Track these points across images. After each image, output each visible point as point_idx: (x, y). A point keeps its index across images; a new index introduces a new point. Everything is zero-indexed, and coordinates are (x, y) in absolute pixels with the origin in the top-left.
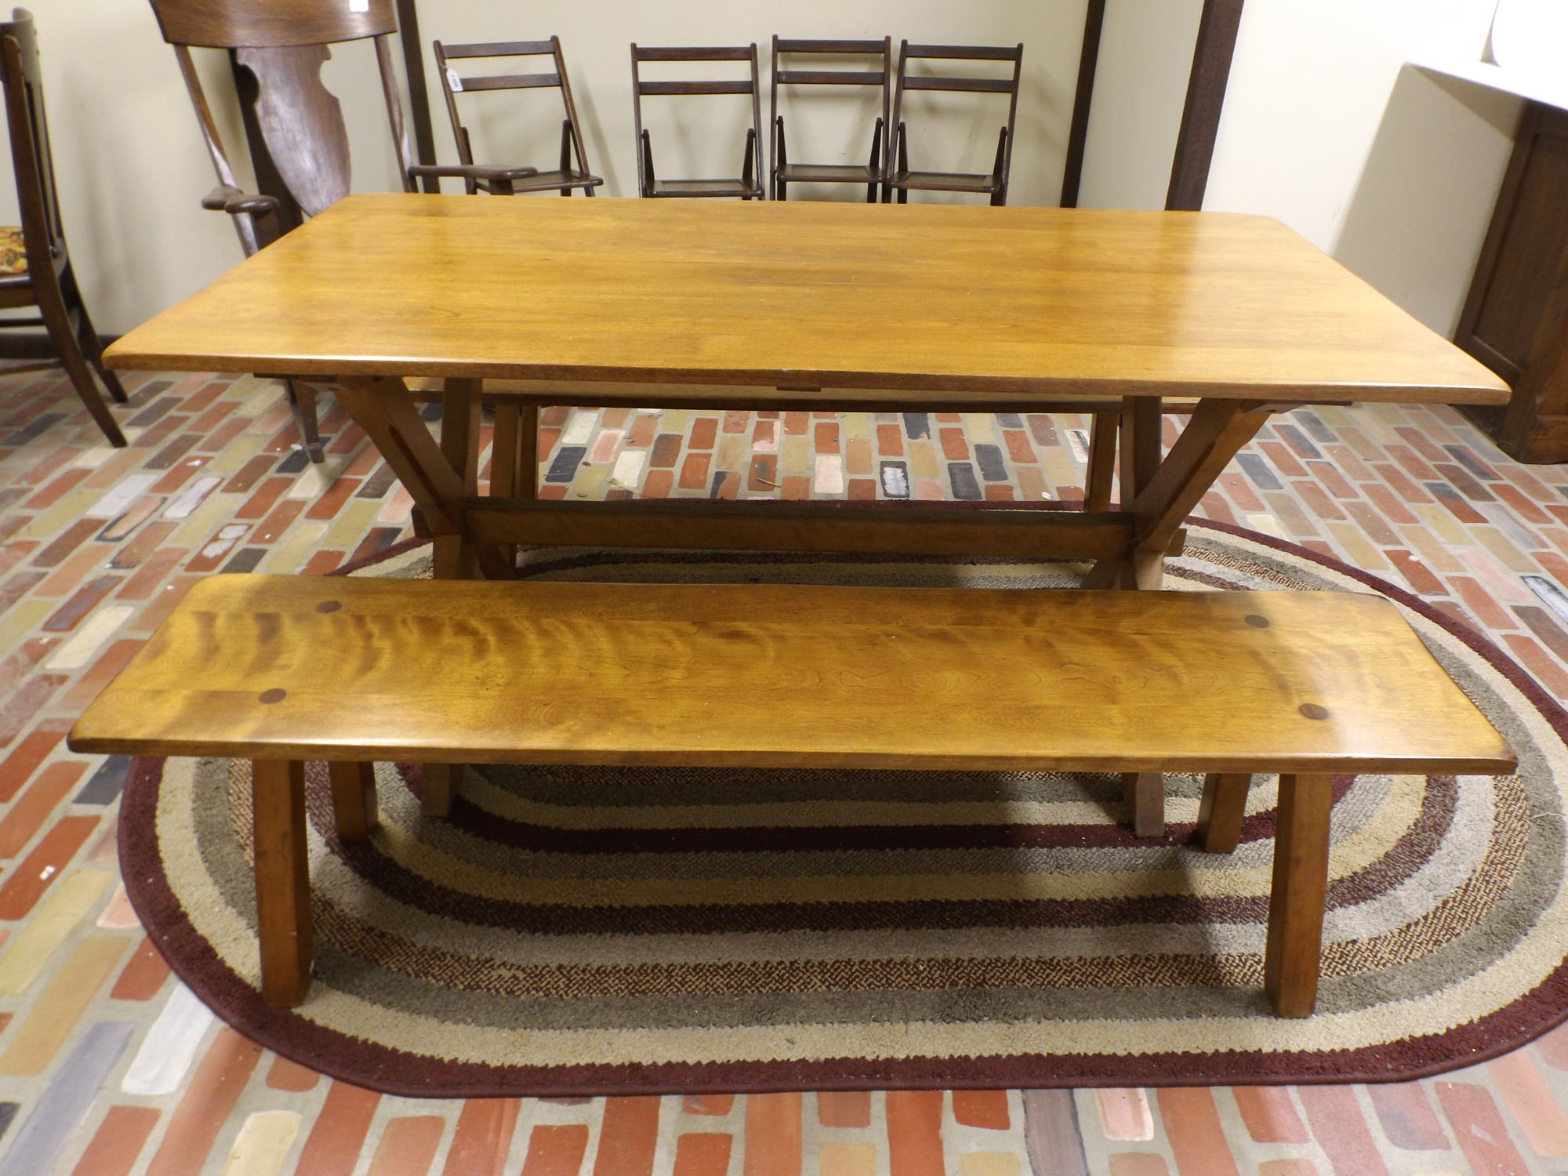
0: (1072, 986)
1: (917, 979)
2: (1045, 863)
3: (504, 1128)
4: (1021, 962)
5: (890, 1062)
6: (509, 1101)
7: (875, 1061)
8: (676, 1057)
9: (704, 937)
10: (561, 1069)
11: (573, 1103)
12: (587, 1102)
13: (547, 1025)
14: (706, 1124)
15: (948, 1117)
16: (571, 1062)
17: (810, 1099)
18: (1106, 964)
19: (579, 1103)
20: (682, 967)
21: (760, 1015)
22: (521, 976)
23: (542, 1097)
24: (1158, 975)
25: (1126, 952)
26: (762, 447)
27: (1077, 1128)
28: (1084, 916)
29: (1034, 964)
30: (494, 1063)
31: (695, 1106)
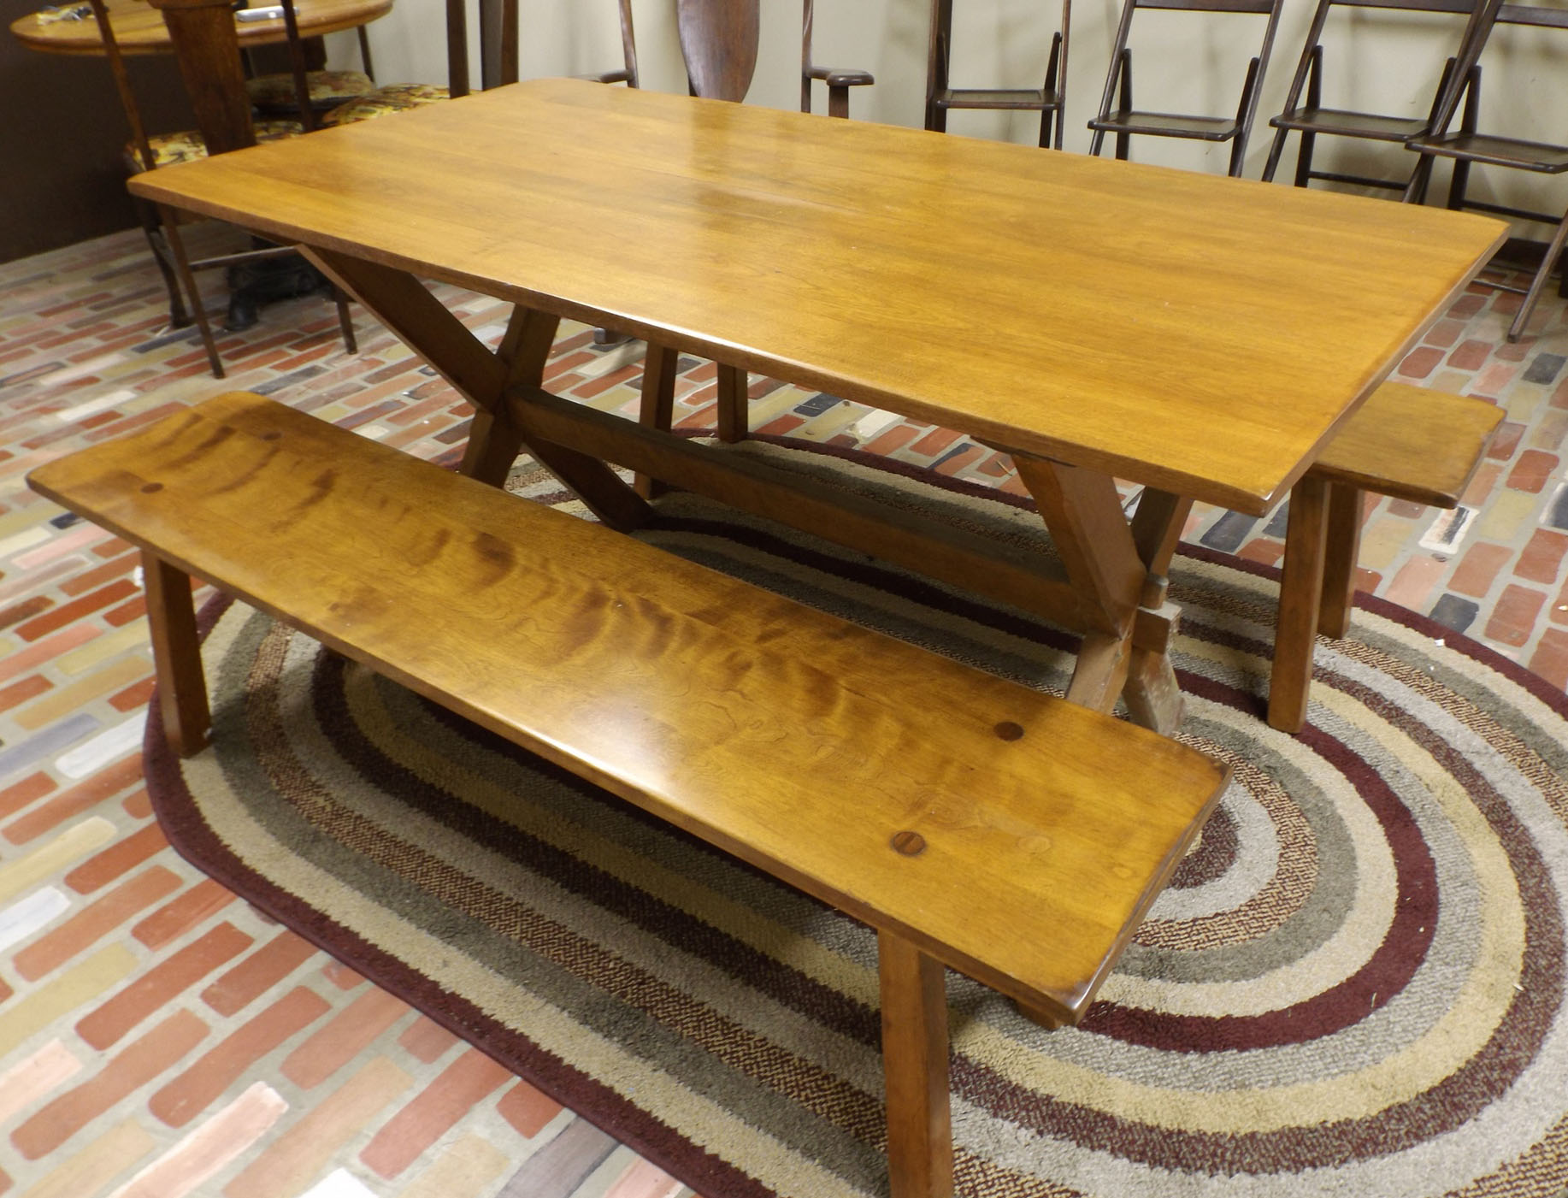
0: (723, 1058)
1: (599, 973)
2: (837, 937)
3: (211, 907)
4: (705, 1010)
5: (498, 1025)
6: (231, 894)
7: (486, 1018)
8: (355, 927)
9: (478, 848)
10: (279, 890)
11: (264, 920)
12: (273, 924)
13: (305, 855)
14: (326, 989)
15: (495, 1098)
16: (289, 889)
17: (414, 1015)
18: (783, 1058)
19: (268, 922)
20: (437, 862)
21: (449, 931)
22: (328, 809)
23: (252, 904)
24: (819, 1097)
25: (812, 1060)
27: (584, 1177)
28: (814, 1005)
29: (713, 1019)
30: (246, 862)
31: (333, 971)
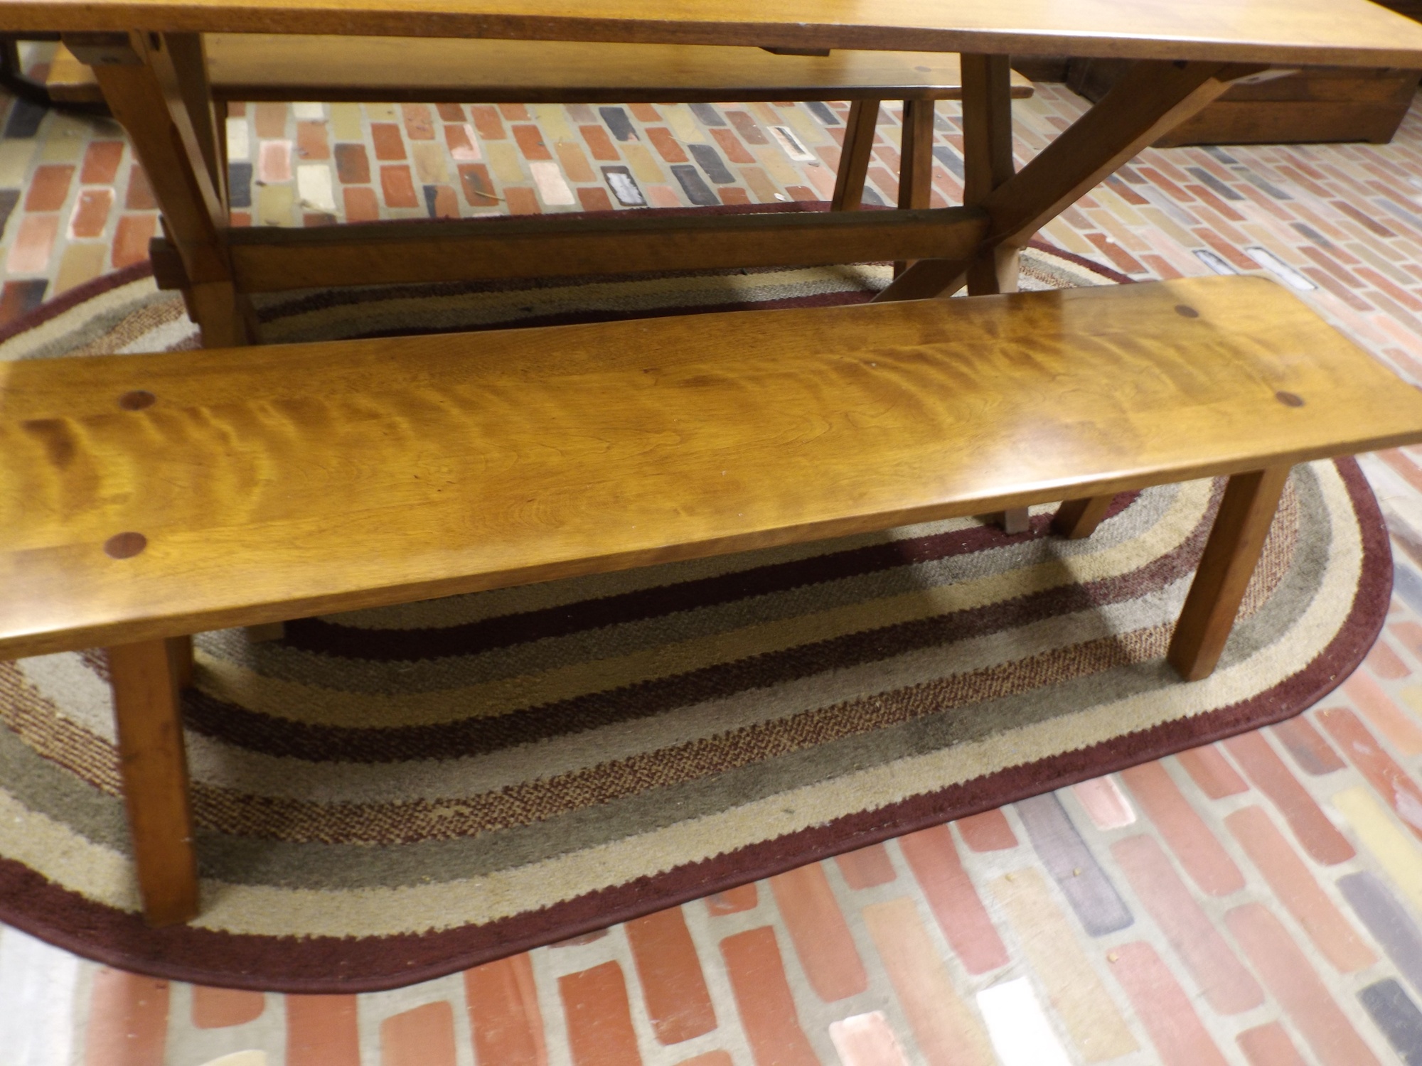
0: (1015, 693)
1: (878, 716)
2: (941, 575)
3: (524, 990)
4: (961, 678)
5: (891, 808)
6: (516, 959)
7: (877, 812)
8: (682, 860)
9: (651, 720)
10: (561, 906)
11: (589, 941)
12: (605, 934)
13: (521, 861)
14: (741, 922)
15: (963, 849)
16: (570, 895)
17: (830, 865)
18: (1033, 664)
19: (595, 938)
20: (642, 758)
21: (743, 792)
22: (466, 811)
23: (553, 942)
24: (1079, 665)
25: (1046, 648)
26: (461, 155)
27: (1072, 828)
28: (996, 621)
29: (973, 678)
30: (481, 921)
31: (721, 906)
